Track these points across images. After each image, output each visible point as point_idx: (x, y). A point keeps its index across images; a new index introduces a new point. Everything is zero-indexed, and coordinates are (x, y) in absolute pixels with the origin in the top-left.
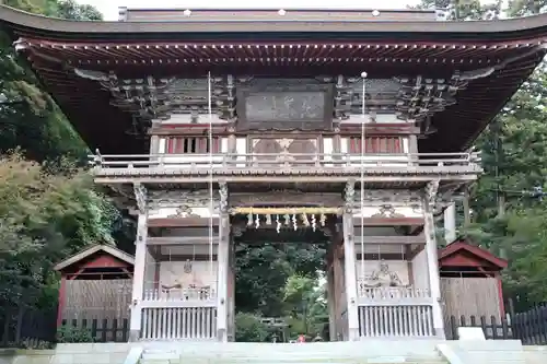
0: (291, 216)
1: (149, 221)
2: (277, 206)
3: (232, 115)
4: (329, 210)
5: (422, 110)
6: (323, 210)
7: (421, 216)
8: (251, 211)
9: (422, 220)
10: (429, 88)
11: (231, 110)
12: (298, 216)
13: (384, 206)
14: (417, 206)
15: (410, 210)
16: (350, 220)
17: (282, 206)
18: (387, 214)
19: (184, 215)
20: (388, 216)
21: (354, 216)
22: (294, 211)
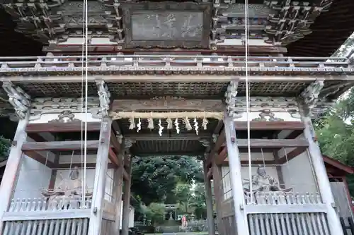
0: (174, 120)
1: (29, 126)
2: (160, 111)
3: (120, 35)
4: (210, 114)
5: (289, 33)
6: (205, 115)
7: (299, 120)
8: (133, 115)
9: (302, 124)
10: (297, 8)
11: (120, 31)
12: (181, 121)
13: (263, 111)
14: (294, 111)
15: (289, 114)
16: (232, 124)
17: (165, 111)
18: (267, 118)
19: (66, 120)
20: (268, 120)
21: (235, 120)
22: (177, 115)
